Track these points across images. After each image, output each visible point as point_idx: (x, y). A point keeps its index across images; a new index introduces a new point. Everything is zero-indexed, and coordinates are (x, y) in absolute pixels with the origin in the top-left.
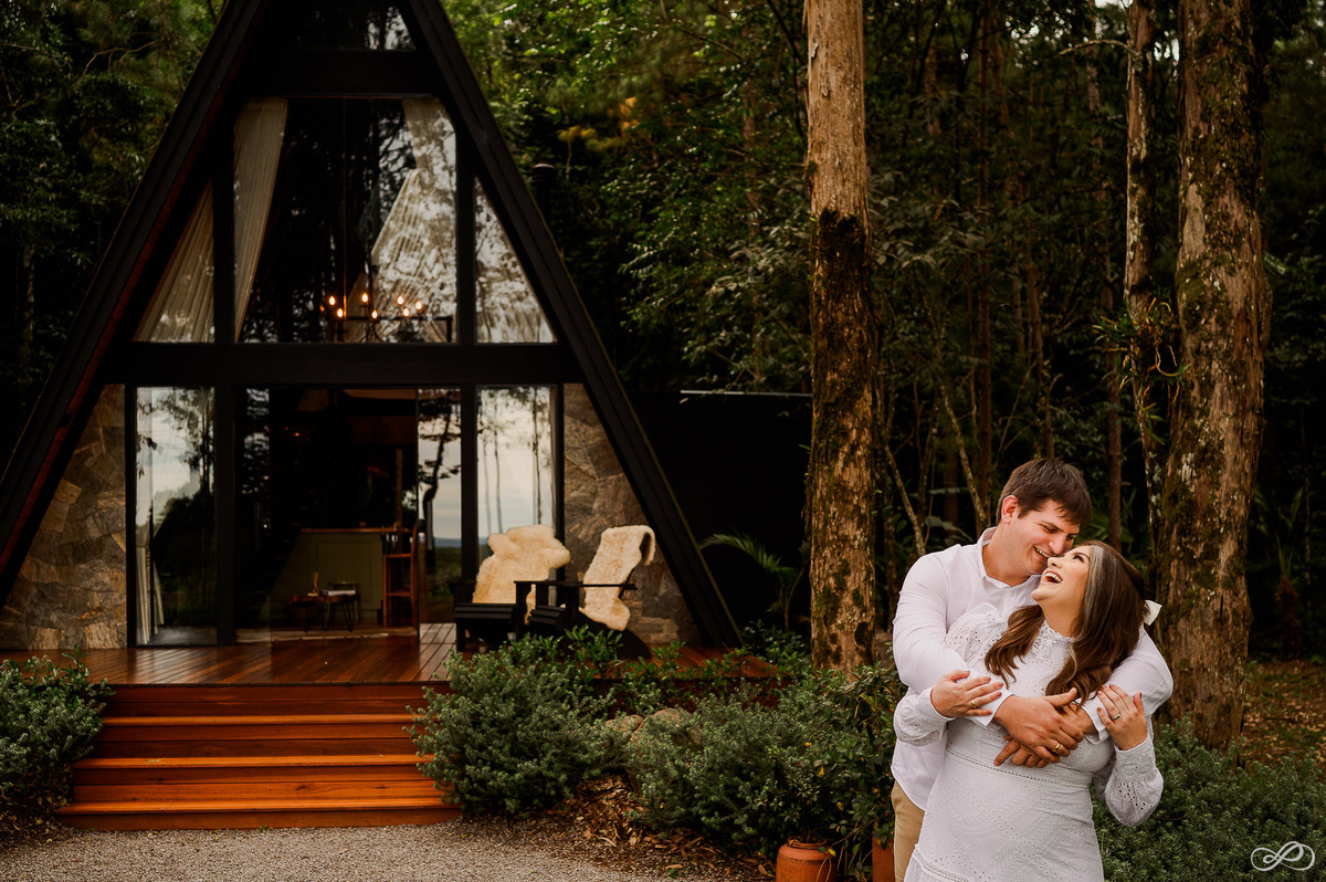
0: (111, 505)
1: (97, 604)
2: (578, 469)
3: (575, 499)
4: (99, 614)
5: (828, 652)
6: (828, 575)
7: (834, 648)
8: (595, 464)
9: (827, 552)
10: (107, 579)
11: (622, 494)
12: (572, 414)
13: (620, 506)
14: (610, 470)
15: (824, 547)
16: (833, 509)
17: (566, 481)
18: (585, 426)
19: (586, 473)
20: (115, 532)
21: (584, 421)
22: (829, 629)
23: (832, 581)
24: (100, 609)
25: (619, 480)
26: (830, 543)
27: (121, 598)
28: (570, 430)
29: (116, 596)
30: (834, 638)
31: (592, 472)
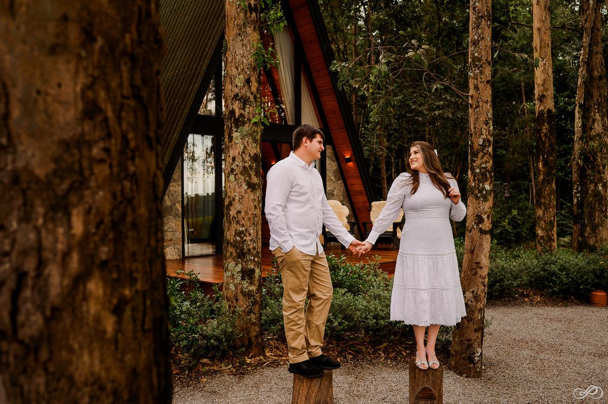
0: (175, 189)
1: (169, 238)
2: (330, 178)
3: (330, 190)
4: (170, 242)
5: (551, 239)
6: (551, 217)
7: (553, 238)
8: (335, 176)
9: (551, 210)
10: (174, 226)
11: (342, 188)
12: (329, 158)
13: (341, 193)
14: (339, 180)
15: (549, 208)
16: (552, 197)
17: (327, 183)
18: (332, 162)
19: (332, 180)
20: (177, 202)
21: (332, 160)
22: (552, 232)
23: (552, 218)
24: (171, 240)
25: (341, 183)
26: (552, 207)
27: (179, 234)
28: (328, 164)
29: (178, 233)
30: (553, 235)
31: (334, 180)
